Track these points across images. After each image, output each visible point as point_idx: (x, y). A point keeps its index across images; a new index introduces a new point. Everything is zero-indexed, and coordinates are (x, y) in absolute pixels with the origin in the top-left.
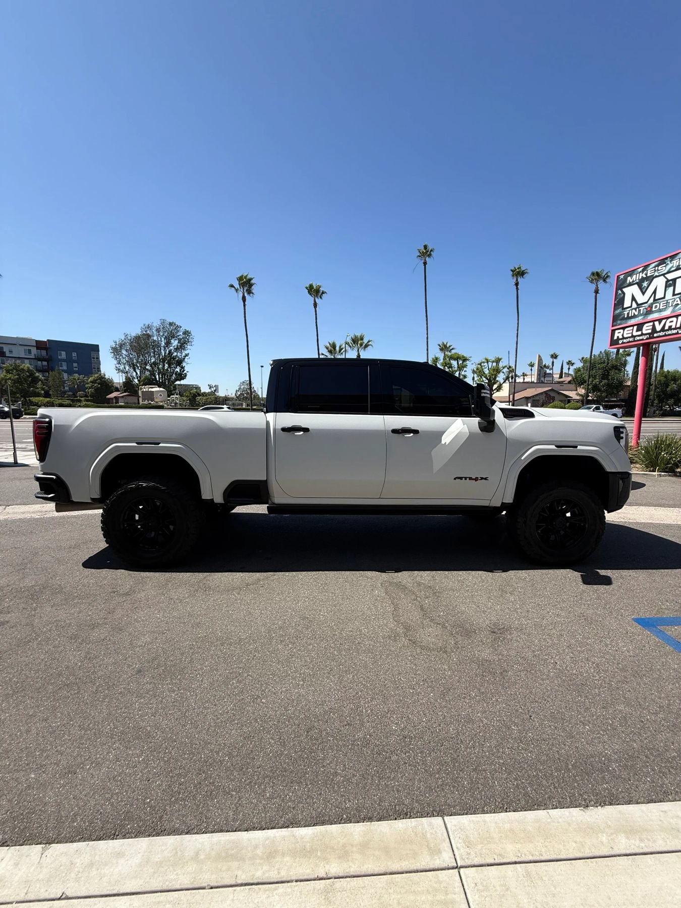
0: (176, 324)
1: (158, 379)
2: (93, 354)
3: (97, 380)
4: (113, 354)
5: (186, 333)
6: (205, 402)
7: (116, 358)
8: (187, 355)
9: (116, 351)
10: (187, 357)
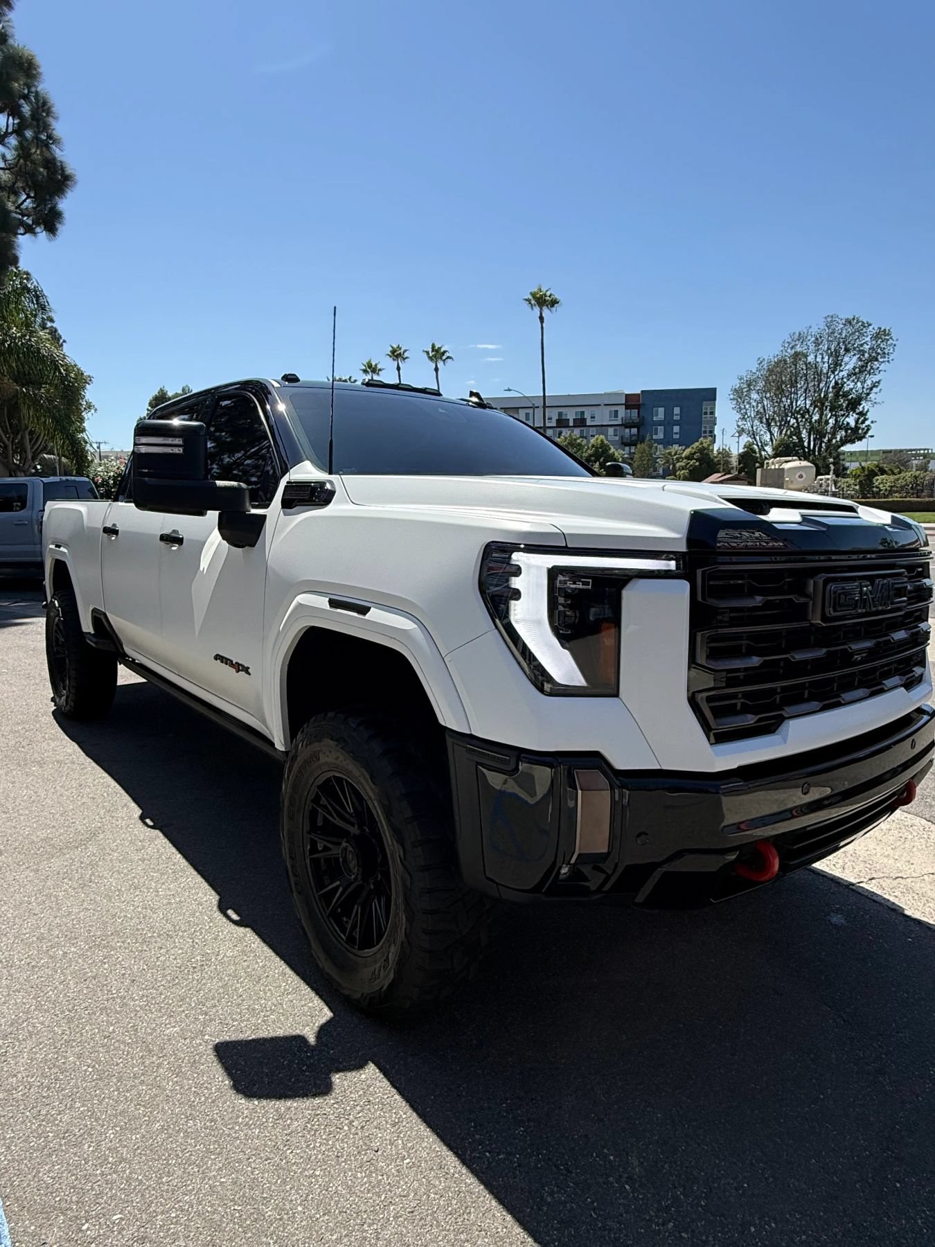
0: (861, 319)
1: (806, 444)
2: (706, 406)
3: (695, 453)
4: (735, 402)
5: (882, 335)
6: (891, 487)
7: (740, 408)
8: (874, 385)
9: (739, 395)
10: (875, 390)
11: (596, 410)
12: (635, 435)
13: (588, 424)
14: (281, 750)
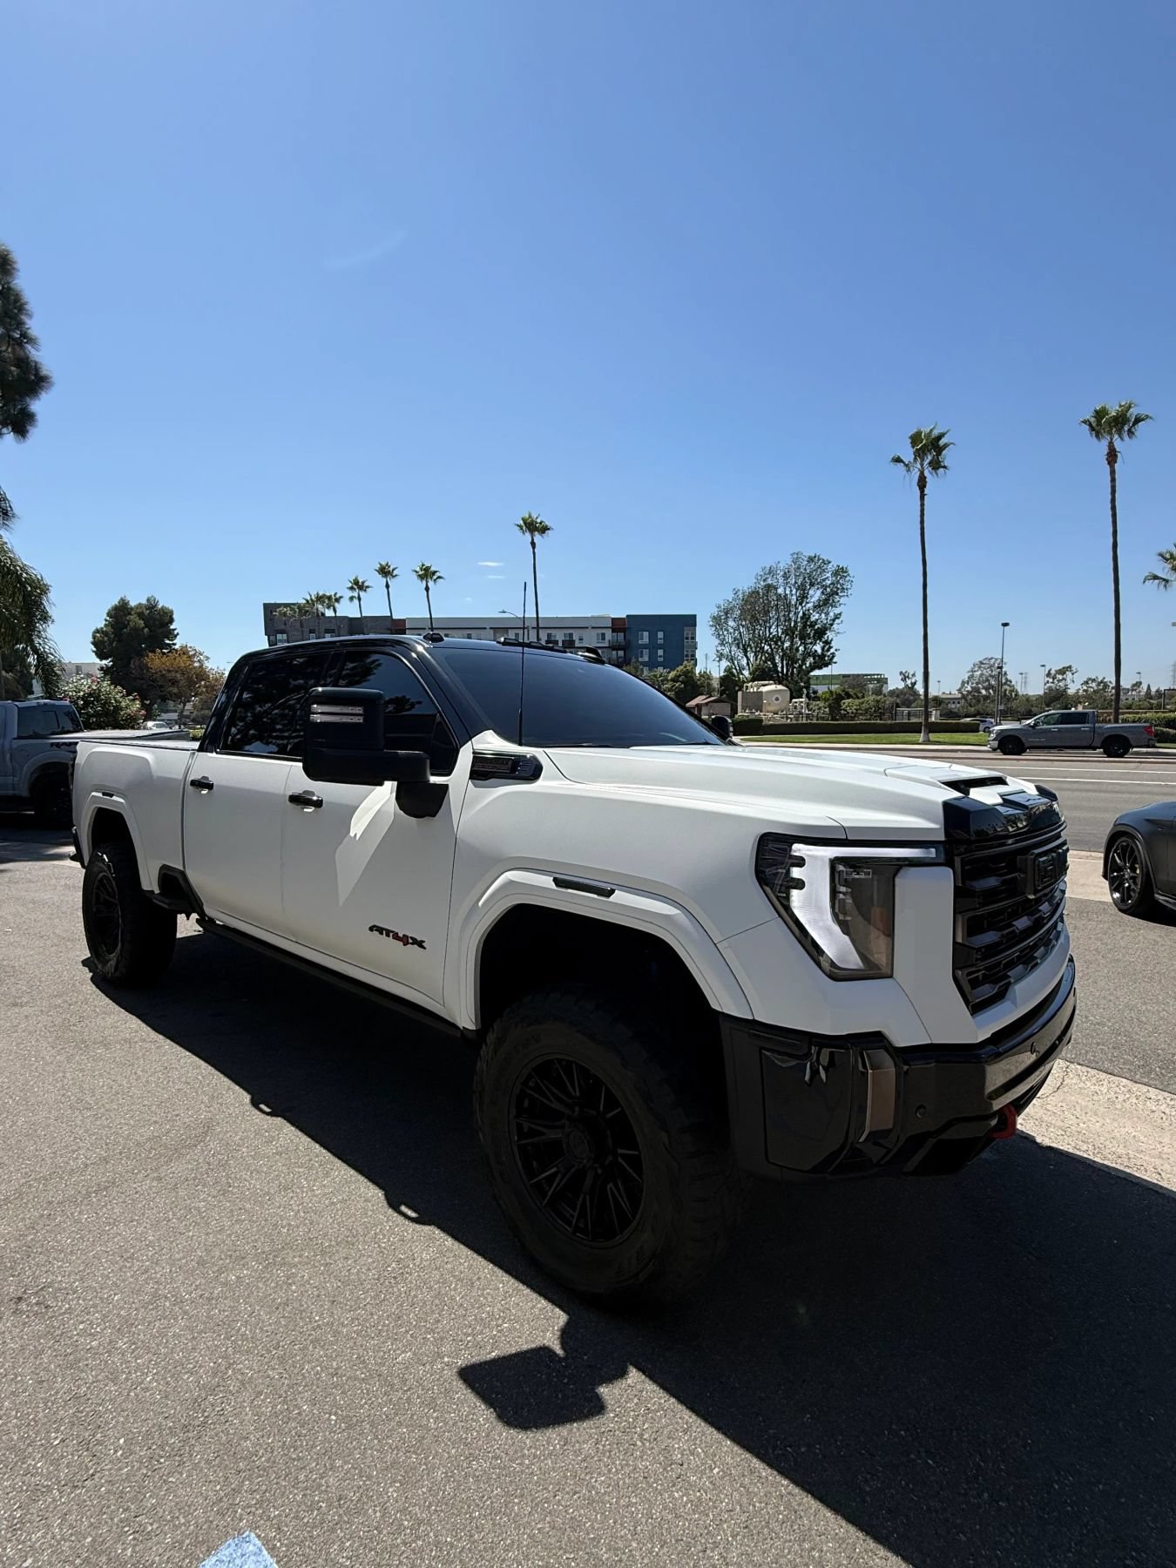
0: (821, 557)
1: (780, 669)
2: (687, 632)
3: (680, 676)
4: (714, 629)
5: (840, 572)
6: (857, 710)
7: (719, 634)
8: (837, 617)
9: (718, 622)
10: (837, 621)
11: (584, 633)
12: (621, 657)
13: (576, 646)
14: (470, 1028)
